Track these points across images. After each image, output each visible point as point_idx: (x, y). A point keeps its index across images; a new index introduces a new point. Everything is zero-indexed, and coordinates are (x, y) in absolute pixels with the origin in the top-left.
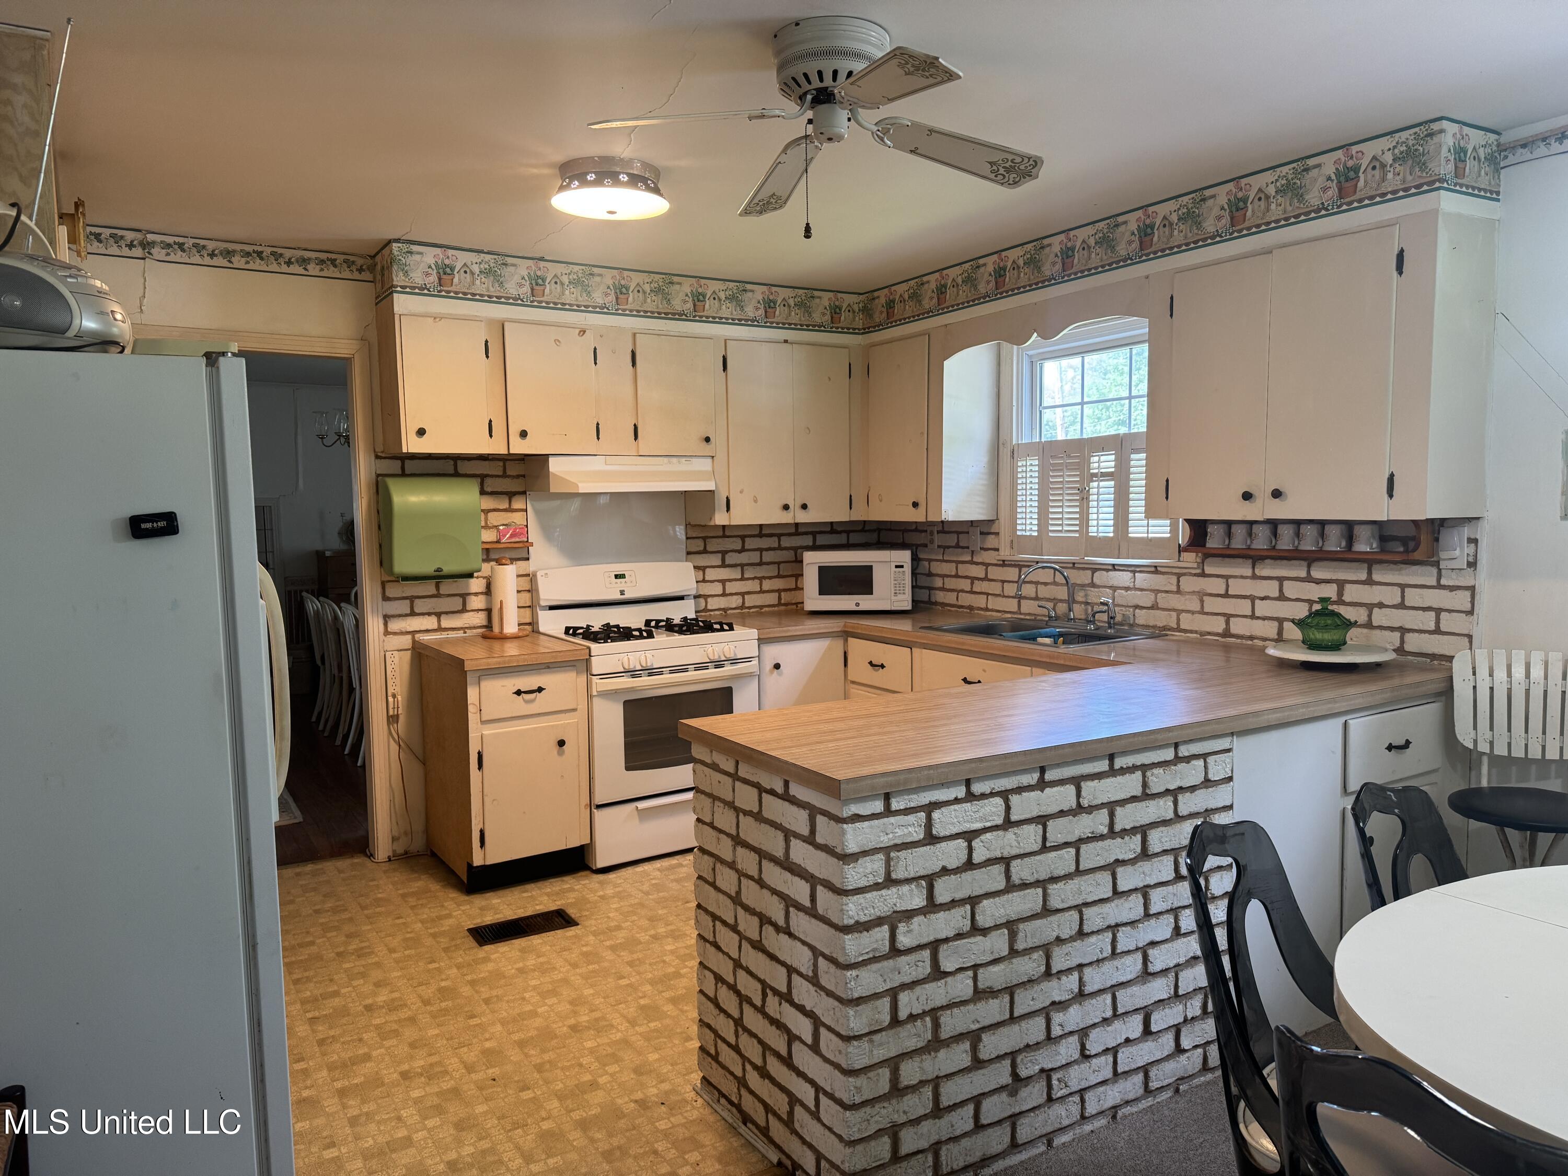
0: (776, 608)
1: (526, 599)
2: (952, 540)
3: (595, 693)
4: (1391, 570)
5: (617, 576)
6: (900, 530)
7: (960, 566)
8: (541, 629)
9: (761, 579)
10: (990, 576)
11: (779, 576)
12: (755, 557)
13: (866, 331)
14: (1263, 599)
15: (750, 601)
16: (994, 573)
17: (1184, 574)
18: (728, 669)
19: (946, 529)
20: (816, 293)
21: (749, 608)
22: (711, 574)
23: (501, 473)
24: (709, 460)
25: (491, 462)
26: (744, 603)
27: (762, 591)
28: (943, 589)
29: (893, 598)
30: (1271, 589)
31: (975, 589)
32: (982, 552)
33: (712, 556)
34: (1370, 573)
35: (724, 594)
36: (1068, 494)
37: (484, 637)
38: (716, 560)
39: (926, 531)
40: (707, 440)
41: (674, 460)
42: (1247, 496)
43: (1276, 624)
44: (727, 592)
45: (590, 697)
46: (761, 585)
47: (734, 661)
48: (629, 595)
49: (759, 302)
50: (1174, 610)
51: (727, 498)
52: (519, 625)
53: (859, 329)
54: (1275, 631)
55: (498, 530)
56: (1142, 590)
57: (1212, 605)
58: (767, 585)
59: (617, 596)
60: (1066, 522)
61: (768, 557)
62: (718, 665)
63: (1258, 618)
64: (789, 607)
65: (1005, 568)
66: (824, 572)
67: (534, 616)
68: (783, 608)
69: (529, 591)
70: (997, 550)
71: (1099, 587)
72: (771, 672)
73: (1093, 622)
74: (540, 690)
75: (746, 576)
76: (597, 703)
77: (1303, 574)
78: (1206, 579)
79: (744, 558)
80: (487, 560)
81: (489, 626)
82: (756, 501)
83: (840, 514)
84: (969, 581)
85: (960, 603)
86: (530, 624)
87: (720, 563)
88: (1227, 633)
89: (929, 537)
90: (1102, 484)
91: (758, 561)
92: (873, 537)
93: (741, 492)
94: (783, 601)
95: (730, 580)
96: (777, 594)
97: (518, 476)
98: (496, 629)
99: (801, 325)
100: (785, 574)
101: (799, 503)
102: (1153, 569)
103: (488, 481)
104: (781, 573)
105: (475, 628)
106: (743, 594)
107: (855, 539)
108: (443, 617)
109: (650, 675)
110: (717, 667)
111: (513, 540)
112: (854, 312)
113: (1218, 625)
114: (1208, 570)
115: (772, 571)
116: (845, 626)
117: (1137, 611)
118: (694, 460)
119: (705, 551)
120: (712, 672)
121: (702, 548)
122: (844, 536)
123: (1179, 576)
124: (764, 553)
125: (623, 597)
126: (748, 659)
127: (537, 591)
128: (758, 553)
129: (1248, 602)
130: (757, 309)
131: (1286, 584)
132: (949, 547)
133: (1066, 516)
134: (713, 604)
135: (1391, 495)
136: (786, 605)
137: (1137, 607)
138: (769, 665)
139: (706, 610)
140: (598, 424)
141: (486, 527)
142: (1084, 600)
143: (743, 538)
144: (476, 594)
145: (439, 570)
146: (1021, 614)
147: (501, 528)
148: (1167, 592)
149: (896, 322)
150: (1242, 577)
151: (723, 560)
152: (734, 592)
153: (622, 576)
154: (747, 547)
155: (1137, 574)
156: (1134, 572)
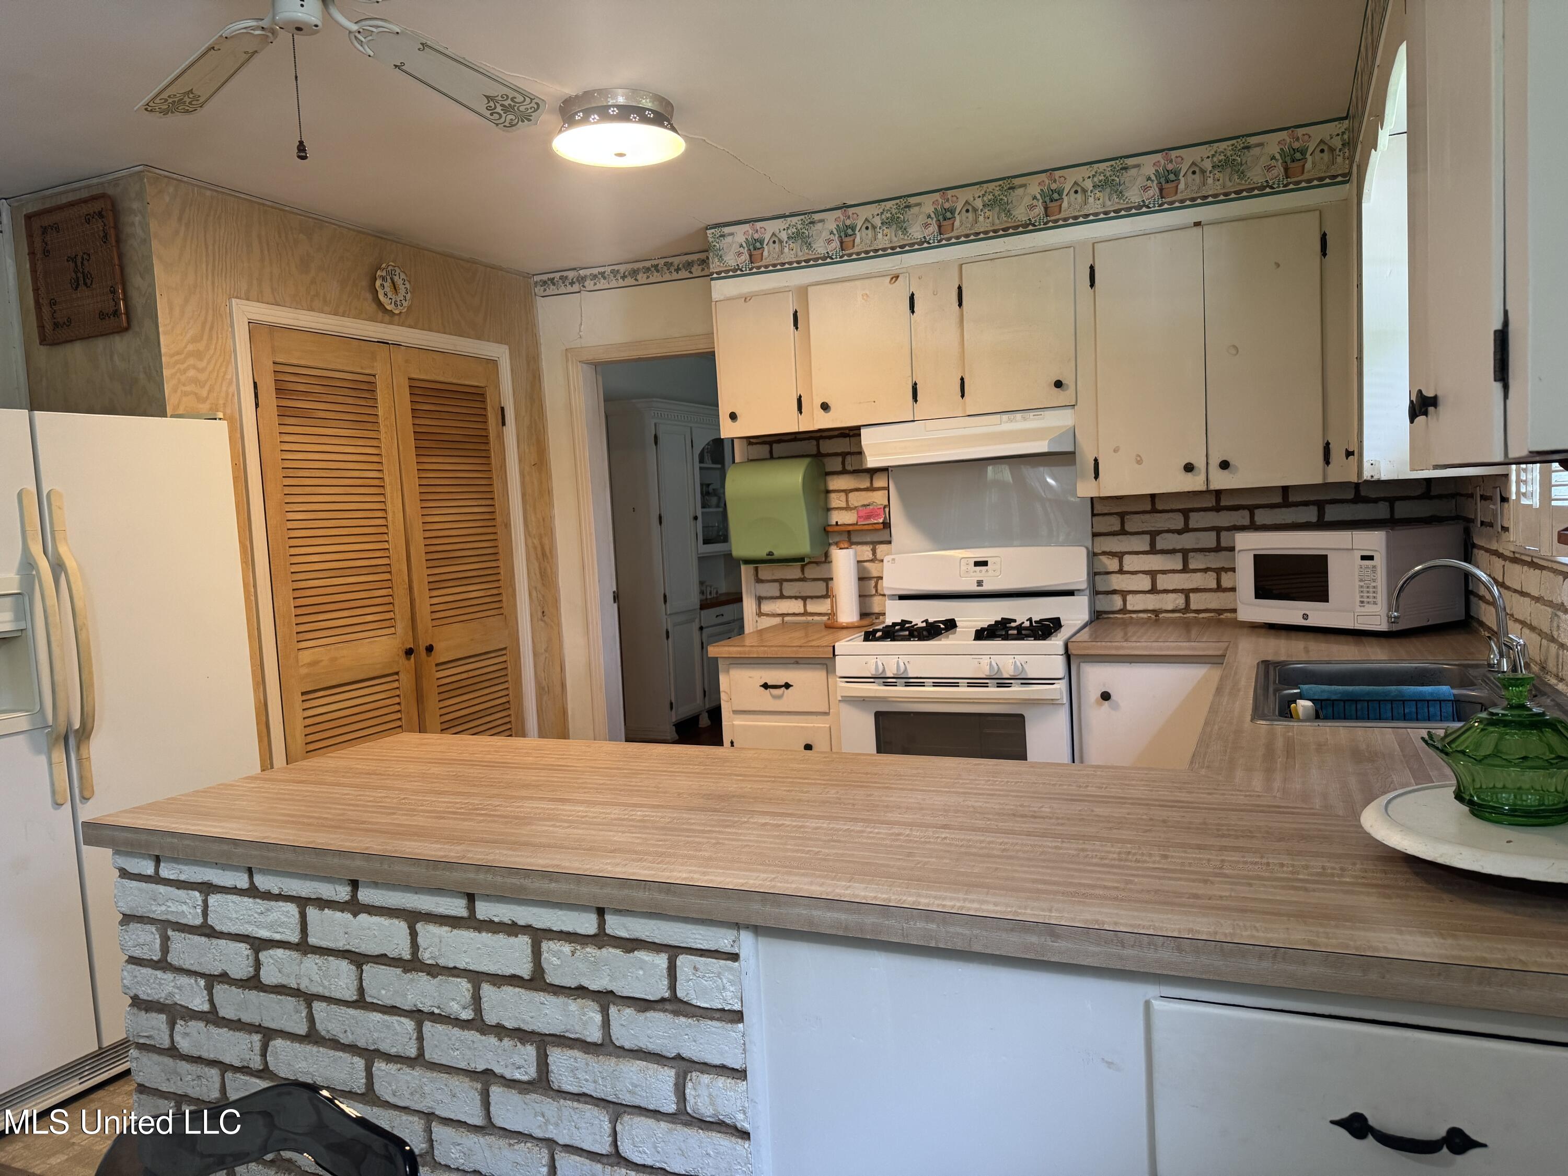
3: (840, 698)
5: (977, 564)
7: (1491, 558)
9: (1218, 571)
12: (1206, 540)
15: (1197, 601)
16: (1508, 574)
19: (1484, 492)
20: (1256, 140)
21: (1198, 611)
22: (1133, 563)
24: (1068, 412)
26: (1186, 604)
32: (1503, 534)
33: (1134, 539)
35: (1154, 591)
38: (1142, 543)
39: (1474, 496)
40: (1059, 384)
41: (1017, 415)
44: (1159, 587)
47: (1027, 681)
48: (987, 587)
49: (1150, 179)
51: (1096, 460)
52: (864, 614)
59: (973, 588)
62: (1002, 683)
65: (1514, 566)
66: (1262, 562)
70: (1509, 531)
72: (1099, 703)
74: (787, 686)
75: (1191, 566)
79: (1187, 541)
82: (1139, 462)
87: (1148, 548)
89: (1475, 507)
93: (1116, 451)
94: (1193, 606)
95: (1164, 572)
96: (1183, 596)
99: (1227, 194)
101: (1216, 460)
103: (849, 459)
106: (1187, 593)
108: (808, 601)
109: (907, 685)
110: (1000, 685)
118: (1042, 413)
119: (1122, 532)
120: (994, 691)
121: (1117, 528)
125: (980, 588)
126: (1050, 681)
128: (1211, 534)
130: (1146, 187)
134: (1136, 603)
138: (1088, 693)
139: (1124, 611)
140: (915, 384)
141: (848, 508)
143: (1186, 513)
145: (770, 554)
151: (1153, 544)
152: (1171, 588)
153: (985, 563)
154: (1192, 525)
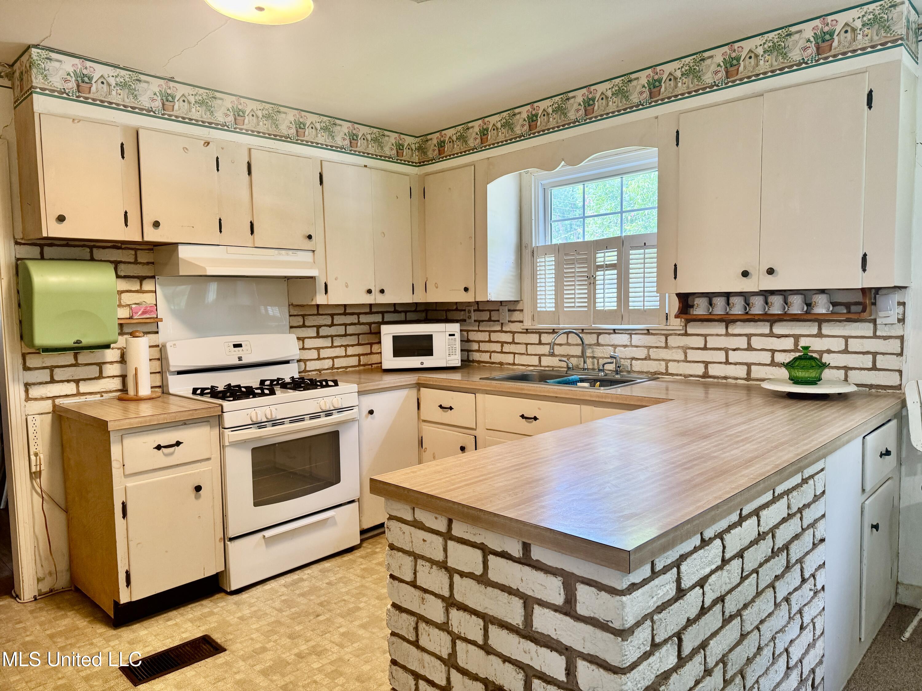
0: (357, 368)
1: (156, 366)
2: (485, 316)
3: (227, 443)
4: (838, 326)
5: (236, 346)
6: (443, 310)
7: (492, 334)
8: (171, 391)
9: (346, 346)
10: (516, 341)
11: (359, 344)
12: (341, 330)
13: (421, 164)
14: (734, 350)
15: (339, 363)
16: (519, 338)
17: (671, 335)
18: (336, 417)
19: (480, 308)
20: (386, 133)
21: (338, 368)
22: (309, 343)
23: (133, 260)
24: (311, 254)
25: (124, 251)
26: (333, 365)
27: (346, 356)
28: (479, 351)
29: (448, 358)
30: (742, 342)
31: (504, 350)
32: (510, 323)
33: (309, 330)
34: (820, 328)
35: (319, 359)
36: (578, 281)
37: (120, 399)
38: (312, 332)
39: (465, 310)
40: (310, 237)
41: (283, 252)
42: (745, 274)
43: (745, 367)
44: (321, 357)
45: (222, 447)
46: (346, 351)
47: (340, 410)
48: (245, 361)
49: (345, 135)
50: (663, 360)
51: (325, 283)
52: (152, 387)
53: (416, 163)
54: (745, 372)
55: (131, 309)
56: (637, 347)
57: (692, 355)
58: (350, 351)
59: (236, 362)
60: (577, 300)
61: (351, 330)
62: (328, 414)
63: (731, 363)
64: (367, 367)
65: (528, 335)
66: (396, 339)
67: (164, 380)
68: (362, 368)
69: (158, 359)
70: (522, 322)
71: (603, 345)
72: (367, 417)
73: (603, 370)
74: (178, 444)
75: (335, 344)
76: (229, 452)
77: (767, 331)
78: (689, 337)
79: (333, 331)
80: (121, 333)
81: (124, 389)
82: (347, 286)
83: (407, 298)
84: (500, 344)
85: (492, 360)
86: (160, 387)
87: (315, 335)
88: (706, 375)
89: (468, 315)
90: (607, 272)
91: (343, 333)
92: (422, 316)
93: (336, 279)
94: (362, 363)
95: (323, 348)
96: (357, 358)
97: (148, 263)
98: (131, 392)
99: (376, 156)
100: (363, 343)
101: (378, 289)
102: (646, 332)
103: (121, 267)
104: (360, 342)
105: (110, 392)
106: (333, 358)
107: (410, 316)
108: (81, 384)
109: (274, 425)
110: (327, 415)
111: (145, 316)
112: (412, 150)
113: (699, 370)
114: (690, 331)
115: (353, 340)
116: (418, 379)
117: (633, 361)
118: (299, 253)
119: (304, 326)
120: (324, 420)
121: (301, 323)
122: (403, 315)
123: (667, 336)
124: (348, 327)
125: (240, 362)
126: (350, 408)
127: (167, 359)
128: (344, 327)
129: (723, 353)
130: (344, 139)
131: (753, 339)
132: (483, 321)
133: (577, 296)
134: (311, 366)
135: (864, 270)
136: (364, 365)
137: (633, 359)
138: (365, 411)
139: (305, 371)
140: (220, 220)
141: (120, 306)
142: (591, 355)
143: (332, 315)
144: (111, 363)
145: (78, 342)
146: (541, 366)
147: (134, 306)
148: (657, 347)
149: (446, 157)
150: (717, 335)
151: (318, 332)
152: (326, 357)
153: (240, 346)
154: (335, 322)
155: (633, 336)
156: (631, 334)
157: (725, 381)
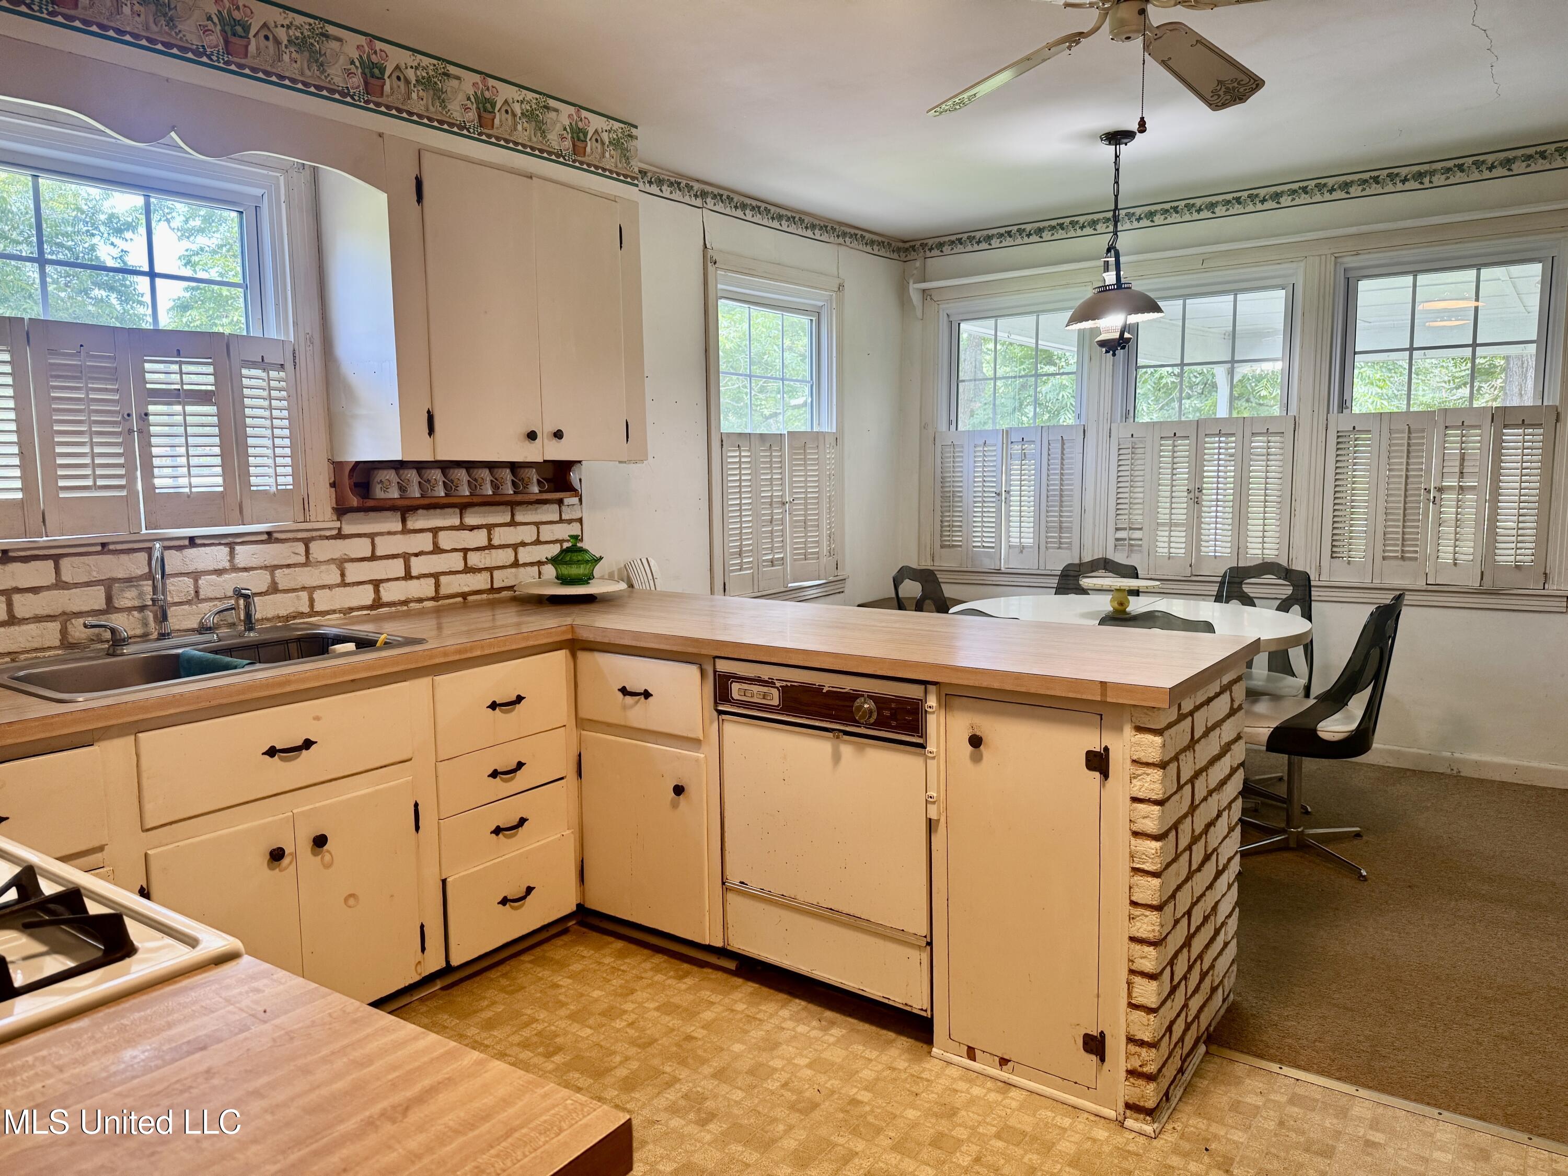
14: (416, 555)
17: (313, 539)
30: (424, 542)
36: (96, 422)
42: (532, 436)
43: (432, 581)
50: (304, 588)
54: (432, 588)
56: (246, 569)
57: (355, 572)
60: (99, 472)
63: (411, 578)
73: (213, 629)
77: (457, 522)
78: (347, 541)
88: (377, 604)
102: (265, 537)
113: (365, 595)
114: (348, 529)
123: (306, 542)
129: (403, 562)
131: (440, 535)
133: (99, 461)
135: (627, 440)
148: (289, 566)
150: (389, 533)
155: (237, 548)
156: (231, 546)
157: (405, 608)
